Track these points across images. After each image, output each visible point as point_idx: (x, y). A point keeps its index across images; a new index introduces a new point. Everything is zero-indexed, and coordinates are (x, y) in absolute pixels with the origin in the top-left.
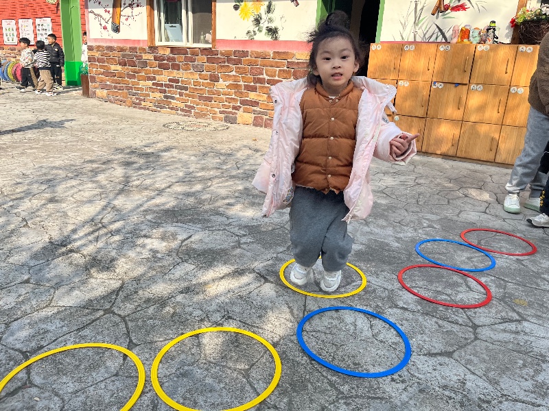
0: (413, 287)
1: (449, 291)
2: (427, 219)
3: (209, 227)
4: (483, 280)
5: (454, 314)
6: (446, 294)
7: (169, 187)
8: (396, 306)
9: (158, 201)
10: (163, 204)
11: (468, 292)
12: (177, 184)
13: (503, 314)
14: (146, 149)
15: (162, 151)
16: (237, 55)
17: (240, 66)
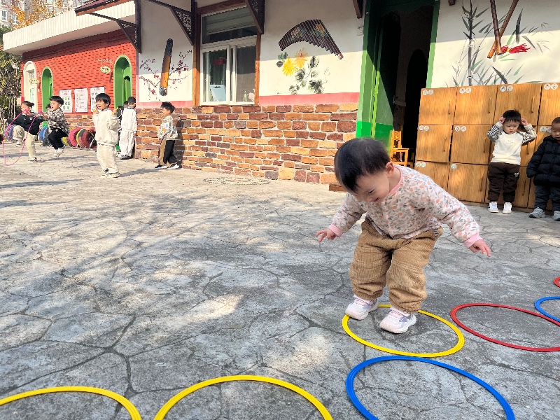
2: (508, 266)
3: (243, 265)
8: (493, 363)
16: (280, 110)
17: (282, 121)
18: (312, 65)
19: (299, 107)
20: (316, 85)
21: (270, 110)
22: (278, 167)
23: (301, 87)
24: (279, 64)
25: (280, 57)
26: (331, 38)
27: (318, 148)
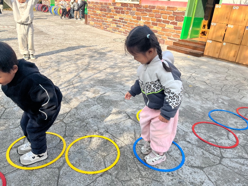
0: (198, 132)
1: (216, 138)
2: (223, 99)
3: (114, 90)
4: (238, 135)
5: (214, 149)
6: (214, 139)
7: (105, 69)
8: (185, 140)
9: (98, 75)
10: (100, 77)
11: (226, 139)
12: (109, 68)
13: (240, 154)
14: (102, 50)
15: (109, 52)
16: (150, 8)
17: (151, 13)
19: (159, 7)
21: (146, 7)
27: (166, 28)
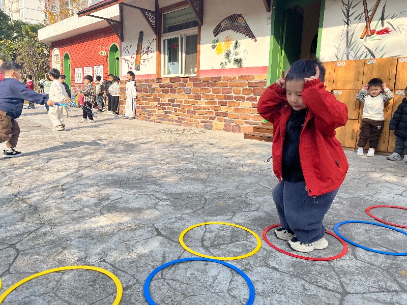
5: (326, 279)
8: (268, 266)
16: (213, 80)
17: (215, 88)
18: (236, 47)
19: (227, 78)
20: (238, 61)
21: (207, 80)
22: (212, 121)
23: (228, 63)
24: (213, 47)
25: (214, 42)
26: (248, 27)
27: (240, 107)
